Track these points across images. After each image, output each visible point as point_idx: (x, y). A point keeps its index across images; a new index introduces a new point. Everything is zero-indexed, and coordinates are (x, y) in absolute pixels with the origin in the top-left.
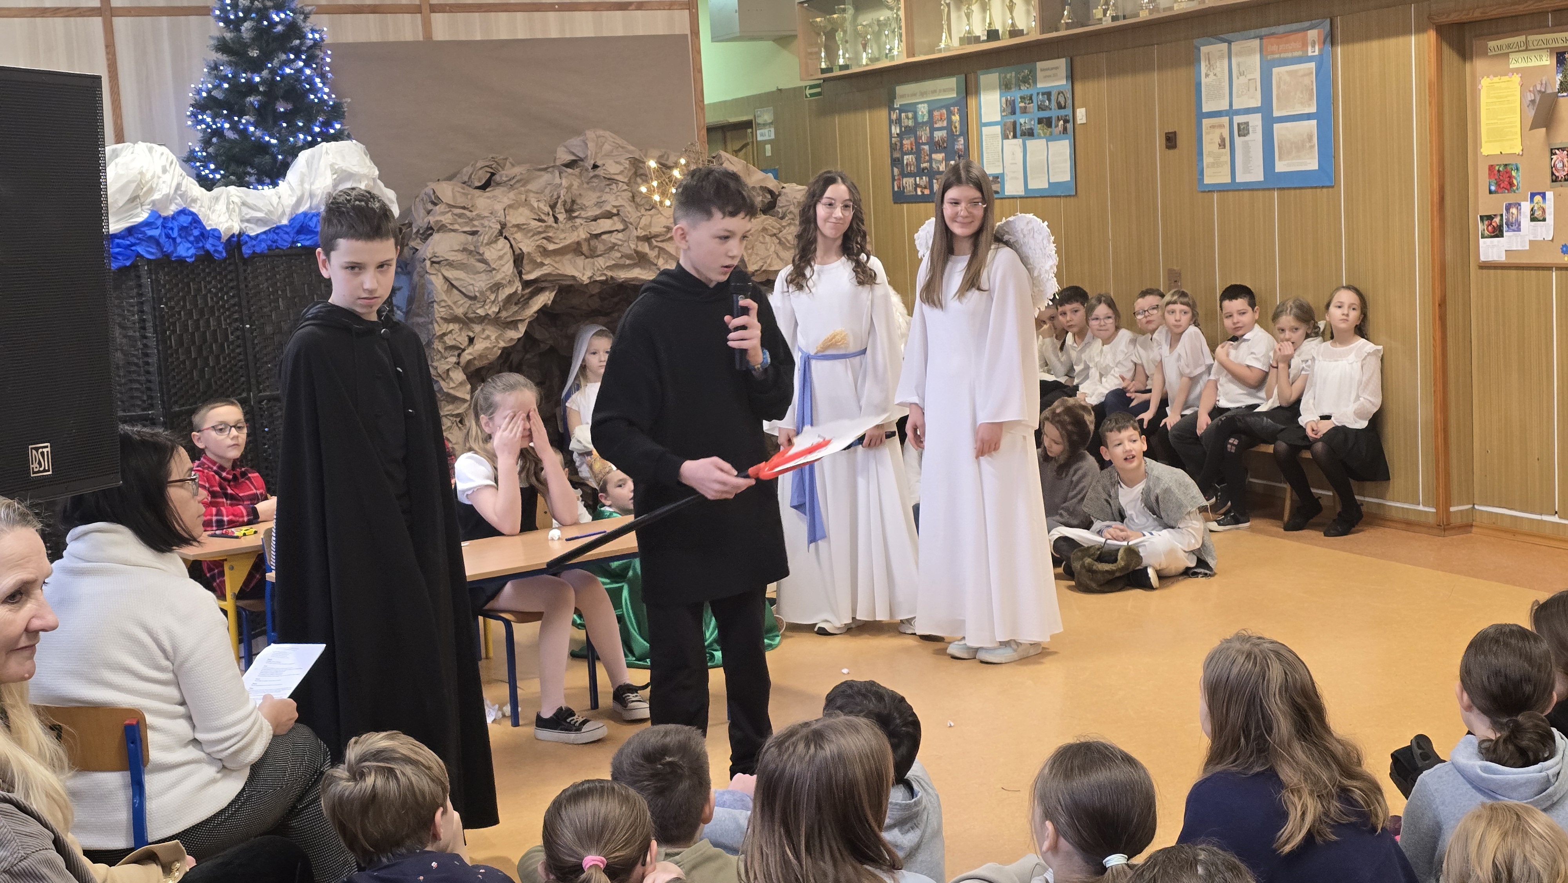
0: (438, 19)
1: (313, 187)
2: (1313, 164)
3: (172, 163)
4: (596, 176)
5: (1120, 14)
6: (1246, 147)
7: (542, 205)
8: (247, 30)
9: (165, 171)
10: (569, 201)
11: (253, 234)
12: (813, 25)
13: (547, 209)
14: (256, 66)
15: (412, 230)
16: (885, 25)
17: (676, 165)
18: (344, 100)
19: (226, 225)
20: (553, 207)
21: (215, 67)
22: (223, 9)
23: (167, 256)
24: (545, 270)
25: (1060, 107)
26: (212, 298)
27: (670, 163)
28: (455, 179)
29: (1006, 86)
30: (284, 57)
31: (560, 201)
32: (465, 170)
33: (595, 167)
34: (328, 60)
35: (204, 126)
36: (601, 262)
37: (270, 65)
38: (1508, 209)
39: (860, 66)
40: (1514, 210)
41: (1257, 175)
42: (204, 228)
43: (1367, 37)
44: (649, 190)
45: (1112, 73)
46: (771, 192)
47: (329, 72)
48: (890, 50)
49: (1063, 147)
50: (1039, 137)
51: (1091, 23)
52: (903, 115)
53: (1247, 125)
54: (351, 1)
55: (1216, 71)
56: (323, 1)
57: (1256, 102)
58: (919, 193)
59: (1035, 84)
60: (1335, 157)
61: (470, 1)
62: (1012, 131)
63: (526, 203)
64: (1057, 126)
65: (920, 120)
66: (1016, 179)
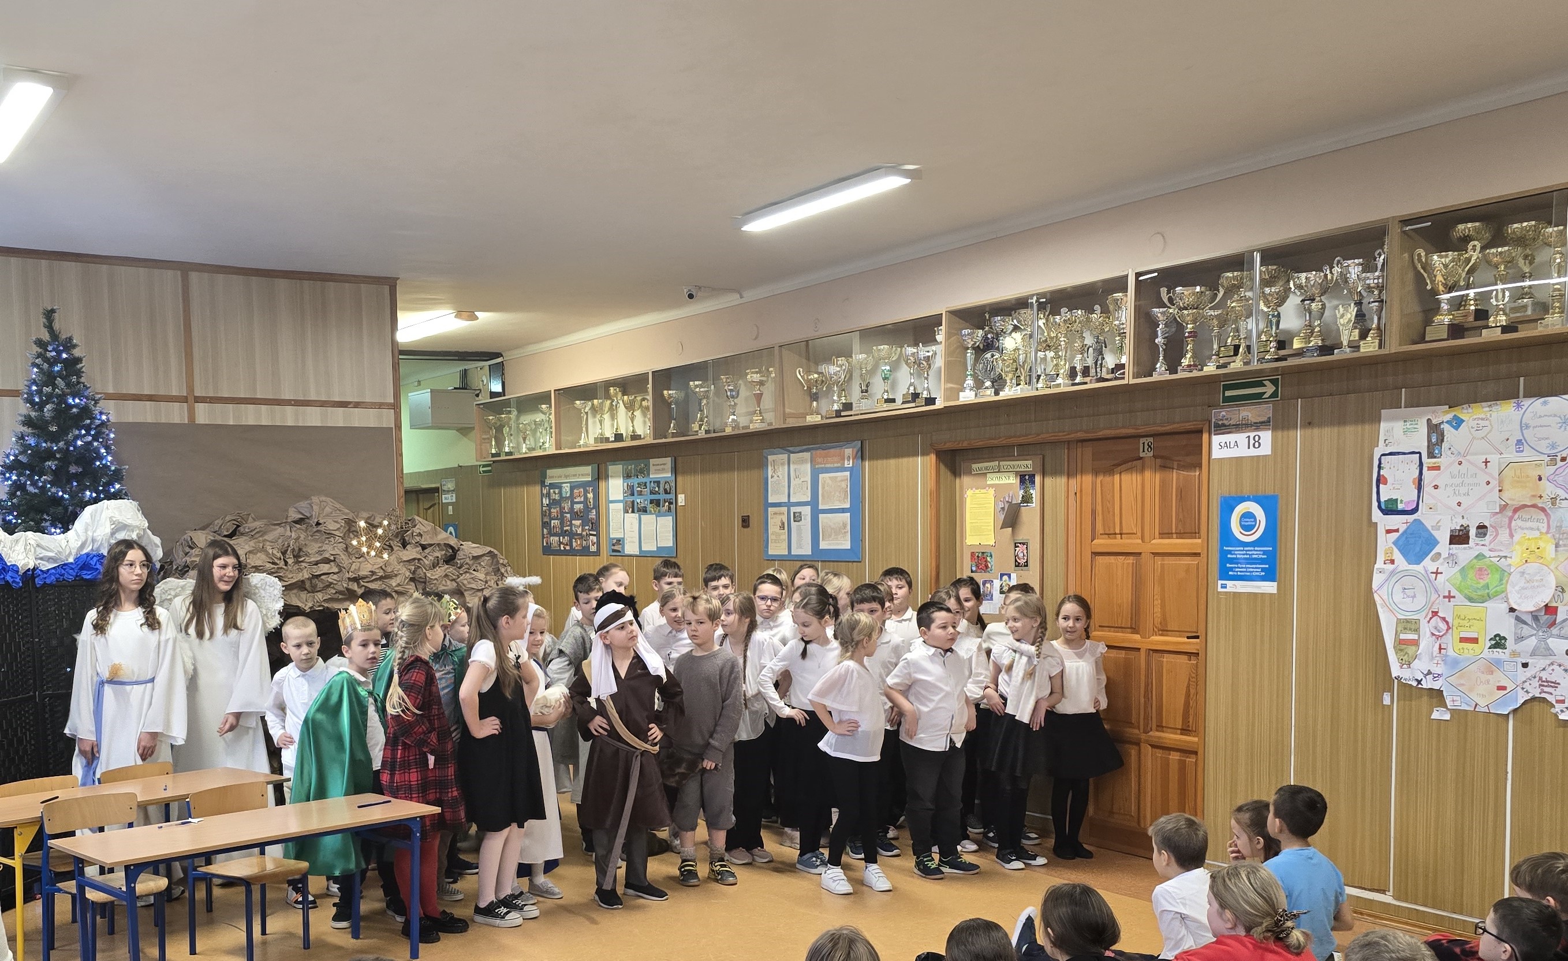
0: (200, 407)
2: (847, 545)
4: (318, 531)
5: (711, 429)
6: (799, 529)
7: (275, 552)
8: (48, 410)
10: (296, 548)
11: (44, 568)
12: (487, 422)
13: (279, 555)
14: (54, 438)
16: (540, 425)
17: (380, 525)
18: (123, 468)
19: (23, 562)
20: (284, 553)
21: (22, 437)
25: (666, 492)
27: (376, 523)
28: (206, 530)
29: (627, 476)
30: (77, 432)
31: (290, 549)
32: (216, 522)
33: (318, 524)
34: (112, 436)
35: (10, 482)
36: (320, 596)
37: (65, 438)
38: (984, 583)
39: (521, 454)
40: (988, 585)
41: (806, 550)
42: (7, 565)
43: (887, 456)
44: (359, 542)
45: (704, 470)
46: (452, 547)
47: (112, 445)
48: (543, 443)
49: (668, 522)
50: (651, 513)
51: (690, 433)
52: (552, 491)
53: (800, 513)
54: (133, 391)
55: (779, 474)
56: (111, 391)
57: (807, 498)
58: (562, 548)
59: (649, 475)
60: (863, 540)
61: (226, 394)
62: (632, 507)
63: (263, 550)
64: (663, 506)
65: (564, 495)
66: (633, 542)
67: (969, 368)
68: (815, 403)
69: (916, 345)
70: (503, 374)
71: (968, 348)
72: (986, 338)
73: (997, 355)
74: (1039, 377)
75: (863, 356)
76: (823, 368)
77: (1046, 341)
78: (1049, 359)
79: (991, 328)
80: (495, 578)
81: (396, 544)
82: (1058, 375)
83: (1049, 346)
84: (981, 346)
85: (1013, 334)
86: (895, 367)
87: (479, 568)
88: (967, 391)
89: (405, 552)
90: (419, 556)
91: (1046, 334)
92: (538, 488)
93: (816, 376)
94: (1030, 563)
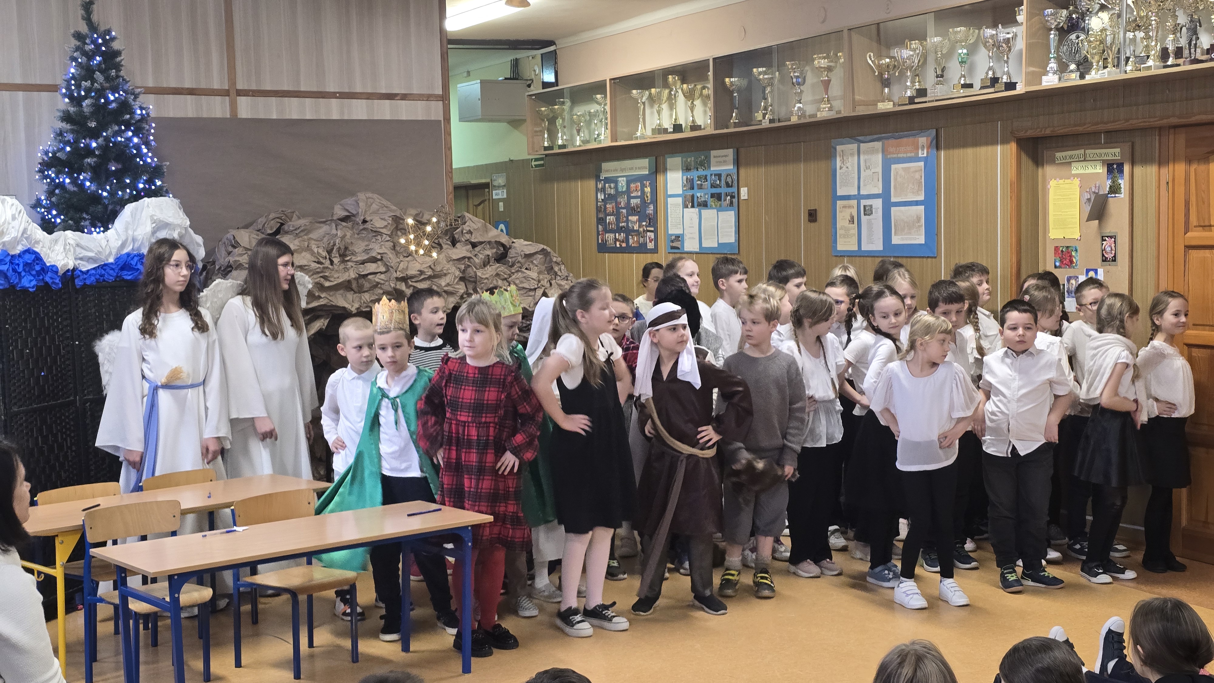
0: (243, 102)
1: (136, 233)
2: (921, 240)
3: (20, 212)
4: (364, 229)
5: (777, 118)
6: (870, 224)
7: (320, 251)
8: (87, 105)
9: (14, 218)
10: (343, 247)
11: (84, 269)
12: (539, 114)
13: (324, 254)
14: (93, 134)
15: (215, 267)
16: (595, 116)
17: (429, 222)
18: (164, 164)
19: (63, 263)
20: (330, 252)
21: (60, 134)
22: (68, 88)
23: (13, 286)
24: (322, 302)
25: (728, 186)
26: (48, 321)
27: (424, 220)
28: (252, 227)
29: (687, 169)
30: (116, 128)
31: (335, 248)
32: (260, 220)
33: (365, 222)
34: (152, 131)
35: (49, 180)
36: (367, 296)
37: (105, 134)
38: (1069, 280)
39: (575, 146)
40: (1073, 280)
41: (877, 245)
42: (45, 264)
43: (964, 144)
44: (407, 241)
45: (768, 162)
46: (503, 245)
47: (152, 140)
48: (598, 136)
49: (730, 216)
50: (711, 208)
51: (753, 123)
52: (607, 185)
53: (871, 206)
54: (173, 84)
55: (848, 165)
56: (151, 84)
57: (879, 190)
58: (618, 245)
59: (709, 167)
60: (938, 234)
61: (268, 88)
62: (691, 202)
63: (308, 249)
64: (725, 200)
65: (620, 190)
66: (693, 238)
67: (1053, 51)
68: (886, 90)
69: (995, 26)
70: (556, 63)
71: (1051, 29)
72: (1069, 18)
73: (1082, 37)
74: (1128, 59)
75: (936, 39)
76: (895, 52)
77: (1135, 20)
78: (1138, 39)
79: (1076, 8)
80: (549, 277)
81: (445, 242)
82: (1148, 57)
83: (1139, 26)
84: (1066, 27)
85: (1100, 14)
86: (972, 50)
87: (531, 266)
88: (1050, 75)
89: (454, 250)
90: (469, 255)
91: (1135, 13)
92: (592, 183)
93: (888, 60)
94: (1119, 258)
